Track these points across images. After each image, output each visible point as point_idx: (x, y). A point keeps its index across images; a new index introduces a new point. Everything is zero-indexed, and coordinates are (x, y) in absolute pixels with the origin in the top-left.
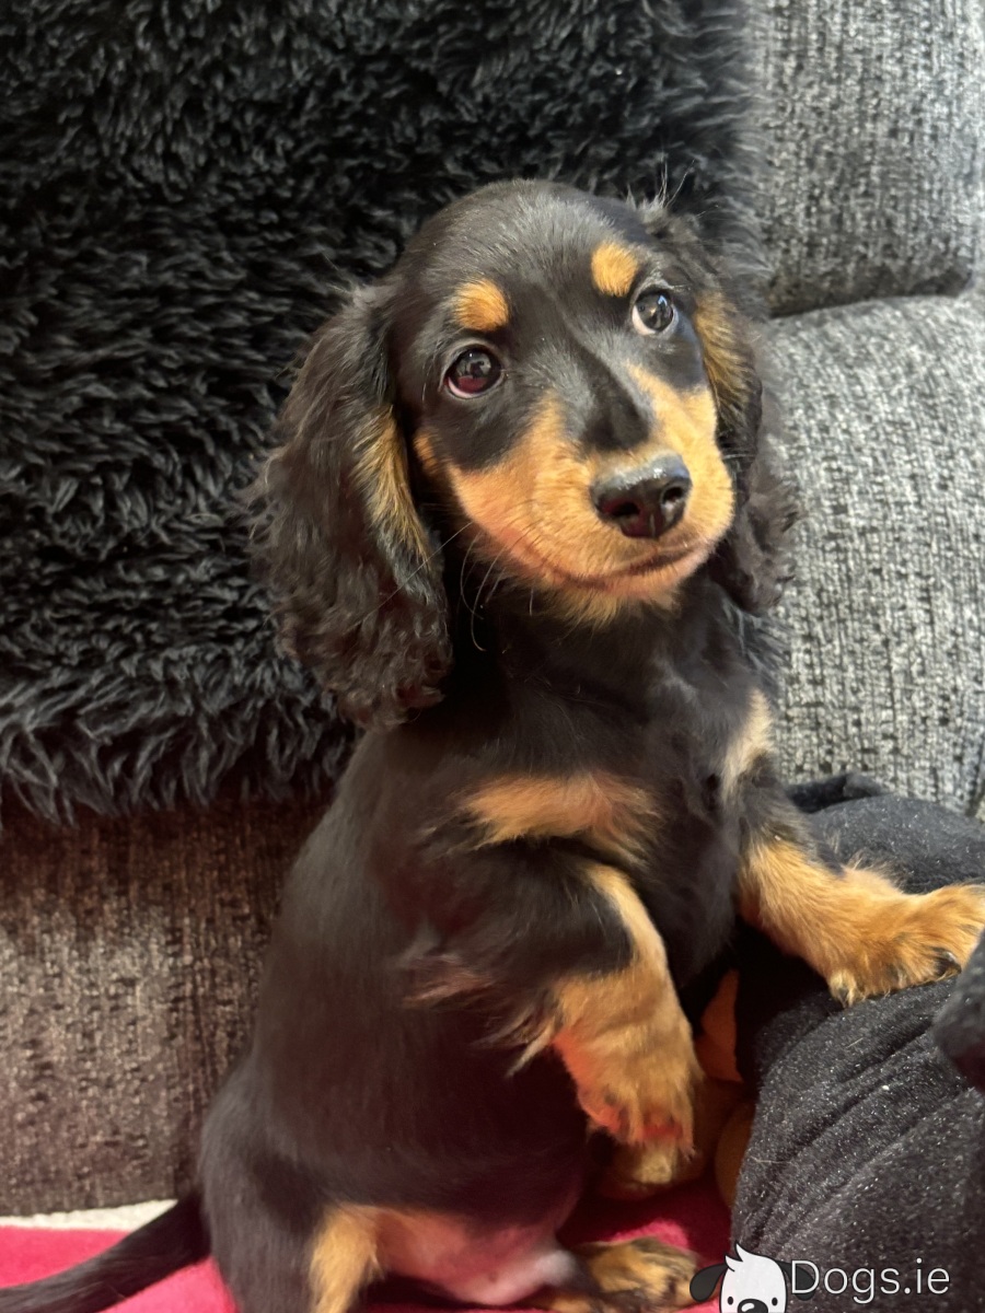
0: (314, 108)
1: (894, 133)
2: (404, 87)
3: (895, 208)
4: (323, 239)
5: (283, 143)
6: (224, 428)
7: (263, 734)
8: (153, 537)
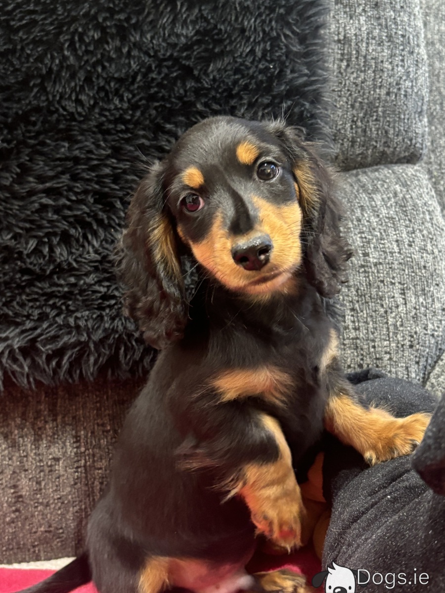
0: (141, 80)
1: (388, 94)
2: (179, 72)
3: (389, 126)
4: (144, 137)
5: (127, 95)
6: (101, 217)
7: (118, 349)
8: (69, 264)
